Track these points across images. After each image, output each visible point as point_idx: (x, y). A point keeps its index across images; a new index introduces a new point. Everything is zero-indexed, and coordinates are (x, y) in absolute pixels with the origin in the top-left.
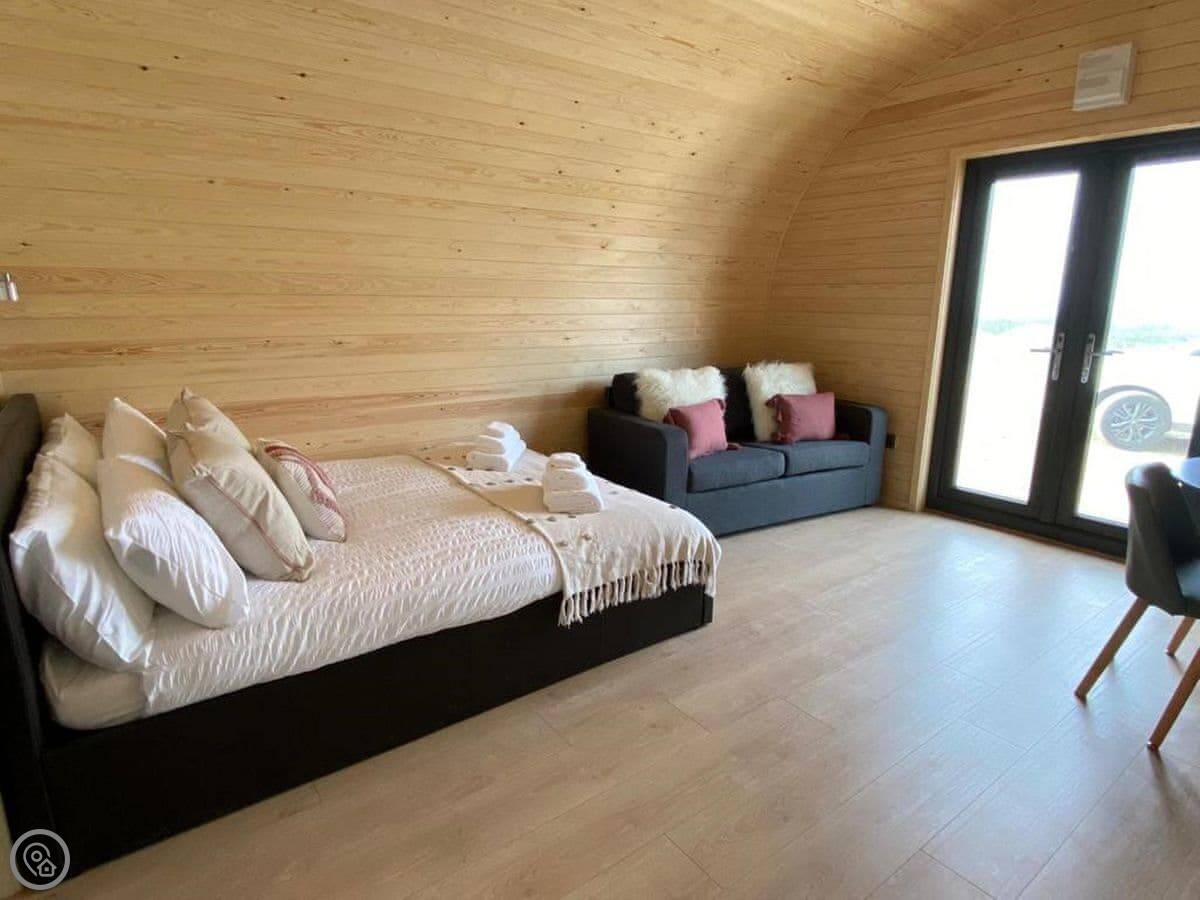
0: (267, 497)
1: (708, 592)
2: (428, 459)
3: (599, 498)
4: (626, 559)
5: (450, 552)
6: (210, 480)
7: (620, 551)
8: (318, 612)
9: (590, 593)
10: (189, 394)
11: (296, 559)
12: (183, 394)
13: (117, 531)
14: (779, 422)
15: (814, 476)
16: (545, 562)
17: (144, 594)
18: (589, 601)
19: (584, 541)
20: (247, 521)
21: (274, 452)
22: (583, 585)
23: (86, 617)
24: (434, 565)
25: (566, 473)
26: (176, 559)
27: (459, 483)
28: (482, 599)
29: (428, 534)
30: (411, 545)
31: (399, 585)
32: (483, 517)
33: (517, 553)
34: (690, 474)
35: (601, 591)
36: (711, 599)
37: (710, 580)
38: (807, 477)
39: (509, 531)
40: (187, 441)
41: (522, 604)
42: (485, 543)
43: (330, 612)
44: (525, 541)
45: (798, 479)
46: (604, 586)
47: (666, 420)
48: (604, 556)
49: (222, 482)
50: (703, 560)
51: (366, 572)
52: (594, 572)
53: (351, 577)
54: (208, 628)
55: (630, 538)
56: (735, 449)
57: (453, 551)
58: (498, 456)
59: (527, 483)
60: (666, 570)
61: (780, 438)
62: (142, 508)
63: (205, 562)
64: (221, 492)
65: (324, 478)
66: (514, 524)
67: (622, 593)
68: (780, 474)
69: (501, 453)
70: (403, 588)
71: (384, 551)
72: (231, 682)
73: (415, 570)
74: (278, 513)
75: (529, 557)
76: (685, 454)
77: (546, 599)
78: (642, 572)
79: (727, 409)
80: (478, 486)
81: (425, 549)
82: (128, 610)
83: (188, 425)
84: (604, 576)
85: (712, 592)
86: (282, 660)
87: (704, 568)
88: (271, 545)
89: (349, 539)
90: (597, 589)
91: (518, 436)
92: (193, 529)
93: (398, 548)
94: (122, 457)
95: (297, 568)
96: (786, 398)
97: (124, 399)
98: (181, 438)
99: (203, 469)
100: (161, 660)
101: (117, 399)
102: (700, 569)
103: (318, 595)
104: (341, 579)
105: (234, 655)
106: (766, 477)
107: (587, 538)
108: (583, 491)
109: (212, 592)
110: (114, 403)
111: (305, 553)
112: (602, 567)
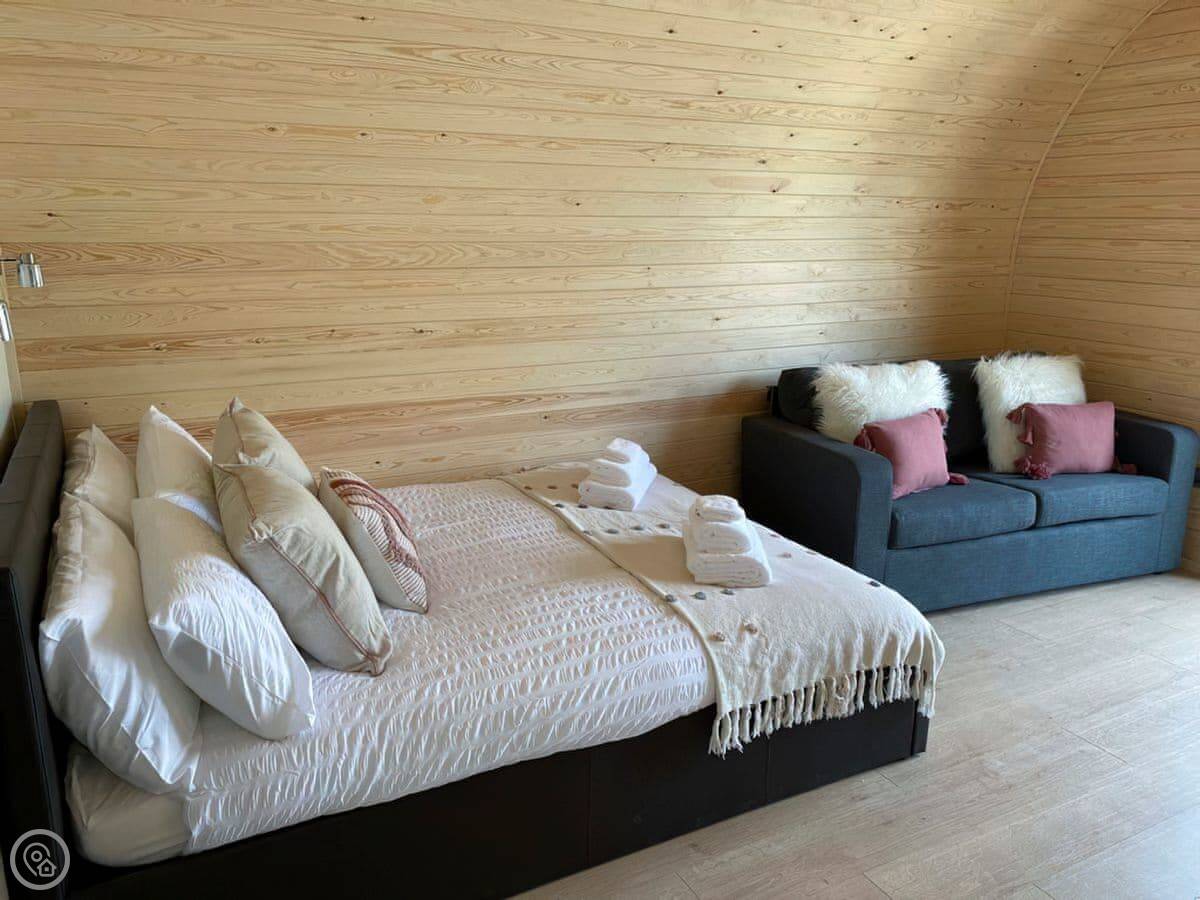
0: (338, 559)
1: (922, 710)
2: (527, 488)
3: (767, 565)
4: (807, 663)
5: (564, 642)
6: (271, 543)
7: (798, 651)
8: (398, 722)
9: (753, 709)
10: (239, 405)
11: (369, 643)
12: (232, 405)
13: (164, 619)
14: (1028, 444)
15: (1078, 528)
16: (693, 665)
17: (191, 691)
18: (752, 721)
19: (747, 635)
20: (312, 593)
21: (341, 487)
22: (745, 698)
23: (123, 725)
24: (545, 662)
25: (719, 528)
26: (231, 654)
27: (569, 528)
28: (609, 714)
29: (534, 611)
30: (513, 628)
31: (501, 690)
32: (605, 588)
33: (655, 649)
34: (894, 522)
35: (769, 706)
36: (926, 720)
37: (927, 695)
38: (1070, 529)
39: (641, 612)
40: (239, 479)
41: (661, 722)
42: (611, 631)
43: (414, 724)
44: (665, 631)
45: (1056, 532)
46: (774, 700)
47: (858, 442)
48: (776, 658)
49: (285, 545)
50: (919, 667)
51: (457, 668)
52: (761, 680)
53: (439, 673)
54: (265, 739)
55: (812, 632)
56: (962, 484)
57: (569, 641)
58: (621, 488)
59: (661, 532)
60: (863, 678)
61: (1028, 470)
62: (192, 586)
63: (263, 652)
64: (284, 558)
65: (403, 526)
66: (647, 600)
67: (799, 711)
68: (1027, 526)
69: (625, 485)
70: (506, 693)
71: (478, 635)
72: (291, 815)
73: (520, 669)
74: (350, 582)
75: (671, 657)
76: (888, 492)
77: (694, 715)
78: (828, 682)
79: (949, 423)
80: (594, 534)
81: (531, 636)
82: (171, 714)
83: (241, 456)
84: (775, 685)
85: (929, 709)
86: (354, 785)
87: (918, 675)
88: (340, 626)
89: (432, 609)
90: (764, 704)
91: (647, 457)
92: (249, 608)
93: (496, 632)
94: (163, 495)
95: (370, 655)
96: (1040, 410)
97: (163, 408)
98: (234, 475)
99: (263, 530)
100: (210, 785)
101: (153, 408)
102: (913, 677)
103: (399, 699)
104: (426, 676)
105: (297, 779)
106: (1006, 527)
107: (751, 630)
108: (744, 555)
109: (272, 694)
110: (150, 415)
111: (381, 635)
112: (773, 674)
